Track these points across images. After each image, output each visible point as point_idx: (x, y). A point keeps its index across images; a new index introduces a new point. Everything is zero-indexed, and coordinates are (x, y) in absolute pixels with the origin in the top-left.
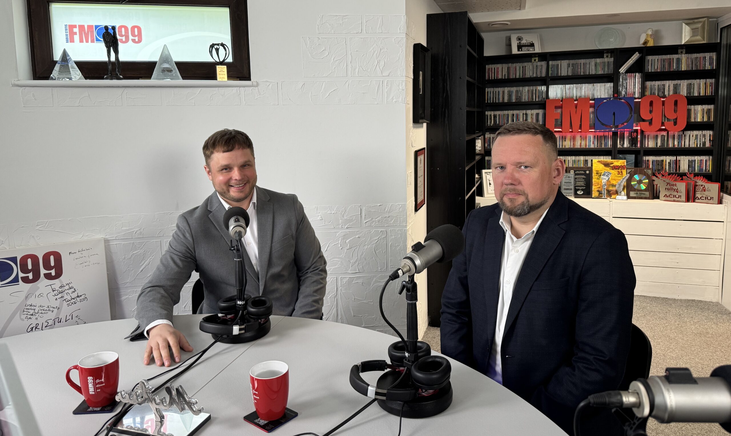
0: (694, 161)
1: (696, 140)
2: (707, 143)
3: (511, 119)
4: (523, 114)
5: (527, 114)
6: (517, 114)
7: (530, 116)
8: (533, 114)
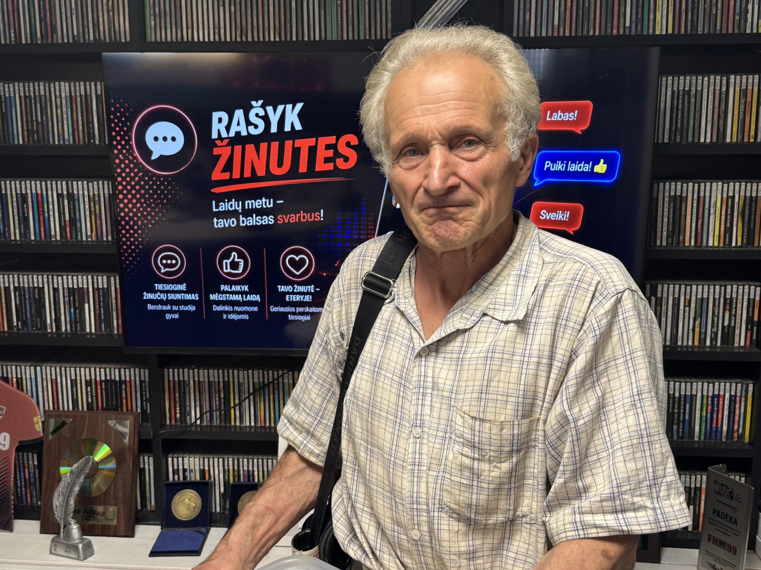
0: (688, 400)
1: (698, 322)
2: (737, 332)
3: (16, 217)
4: (58, 194)
5: (76, 197)
6: (37, 194)
7: (87, 207)
8: (97, 199)
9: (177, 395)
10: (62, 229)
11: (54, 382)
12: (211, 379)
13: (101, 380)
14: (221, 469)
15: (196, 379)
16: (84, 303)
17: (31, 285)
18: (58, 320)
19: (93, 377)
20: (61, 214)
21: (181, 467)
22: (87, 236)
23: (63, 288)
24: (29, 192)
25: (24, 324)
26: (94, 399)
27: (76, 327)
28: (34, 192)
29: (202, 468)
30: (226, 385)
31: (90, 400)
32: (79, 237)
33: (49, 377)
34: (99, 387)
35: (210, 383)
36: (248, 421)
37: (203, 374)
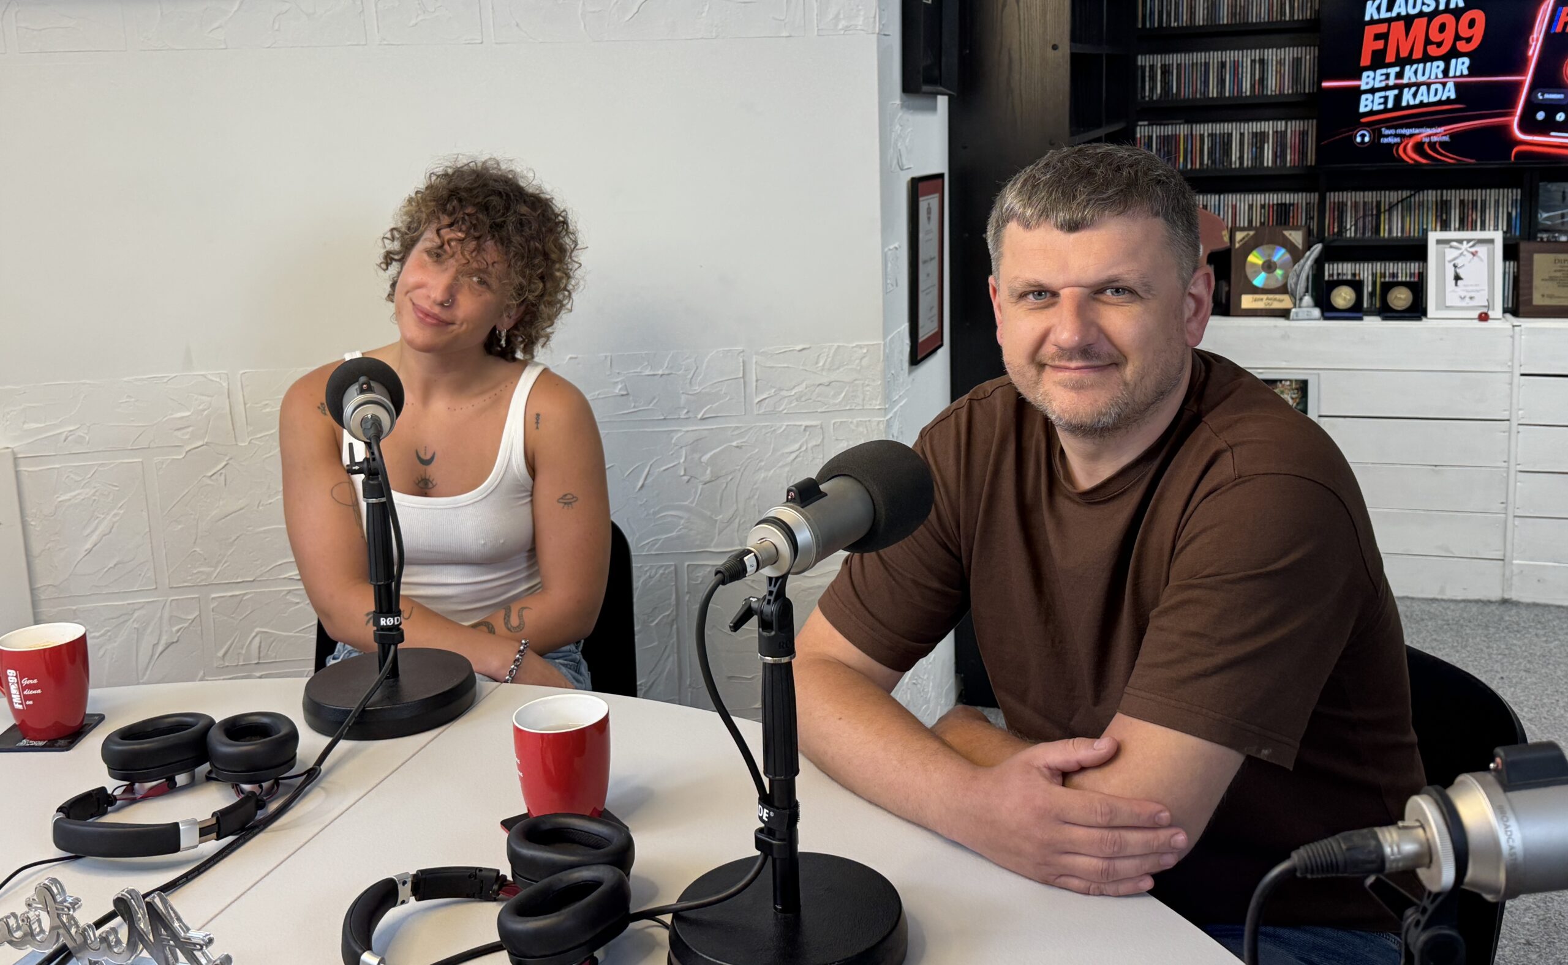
3: (1215, 80)
4: (1252, 61)
5: (1266, 61)
6: (1234, 61)
7: (1274, 68)
8: (1282, 61)
9: (1336, 213)
10: (1253, 86)
11: (1234, 207)
12: (1366, 200)
13: (1273, 205)
14: (1370, 272)
15: (1353, 200)
16: (1264, 143)
17: (1222, 132)
18: (1241, 158)
19: (1267, 201)
20: (1253, 74)
21: (1335, 272)
22: (1272, 91)
23: (1248, 132)
24: (1228, 60)
25: (1214, 162)
26: (1267, 219)
27: (1256, 162)
28: (1232, 59)
29: (1353, 272)
30: (1379, 204)
31: (1262, 220)
32: (1265, 92)
33: (1230, 203)
34: (1271, 209)
35: (1365, 203)
36: (1397, 233)
37: (1360, 196)
